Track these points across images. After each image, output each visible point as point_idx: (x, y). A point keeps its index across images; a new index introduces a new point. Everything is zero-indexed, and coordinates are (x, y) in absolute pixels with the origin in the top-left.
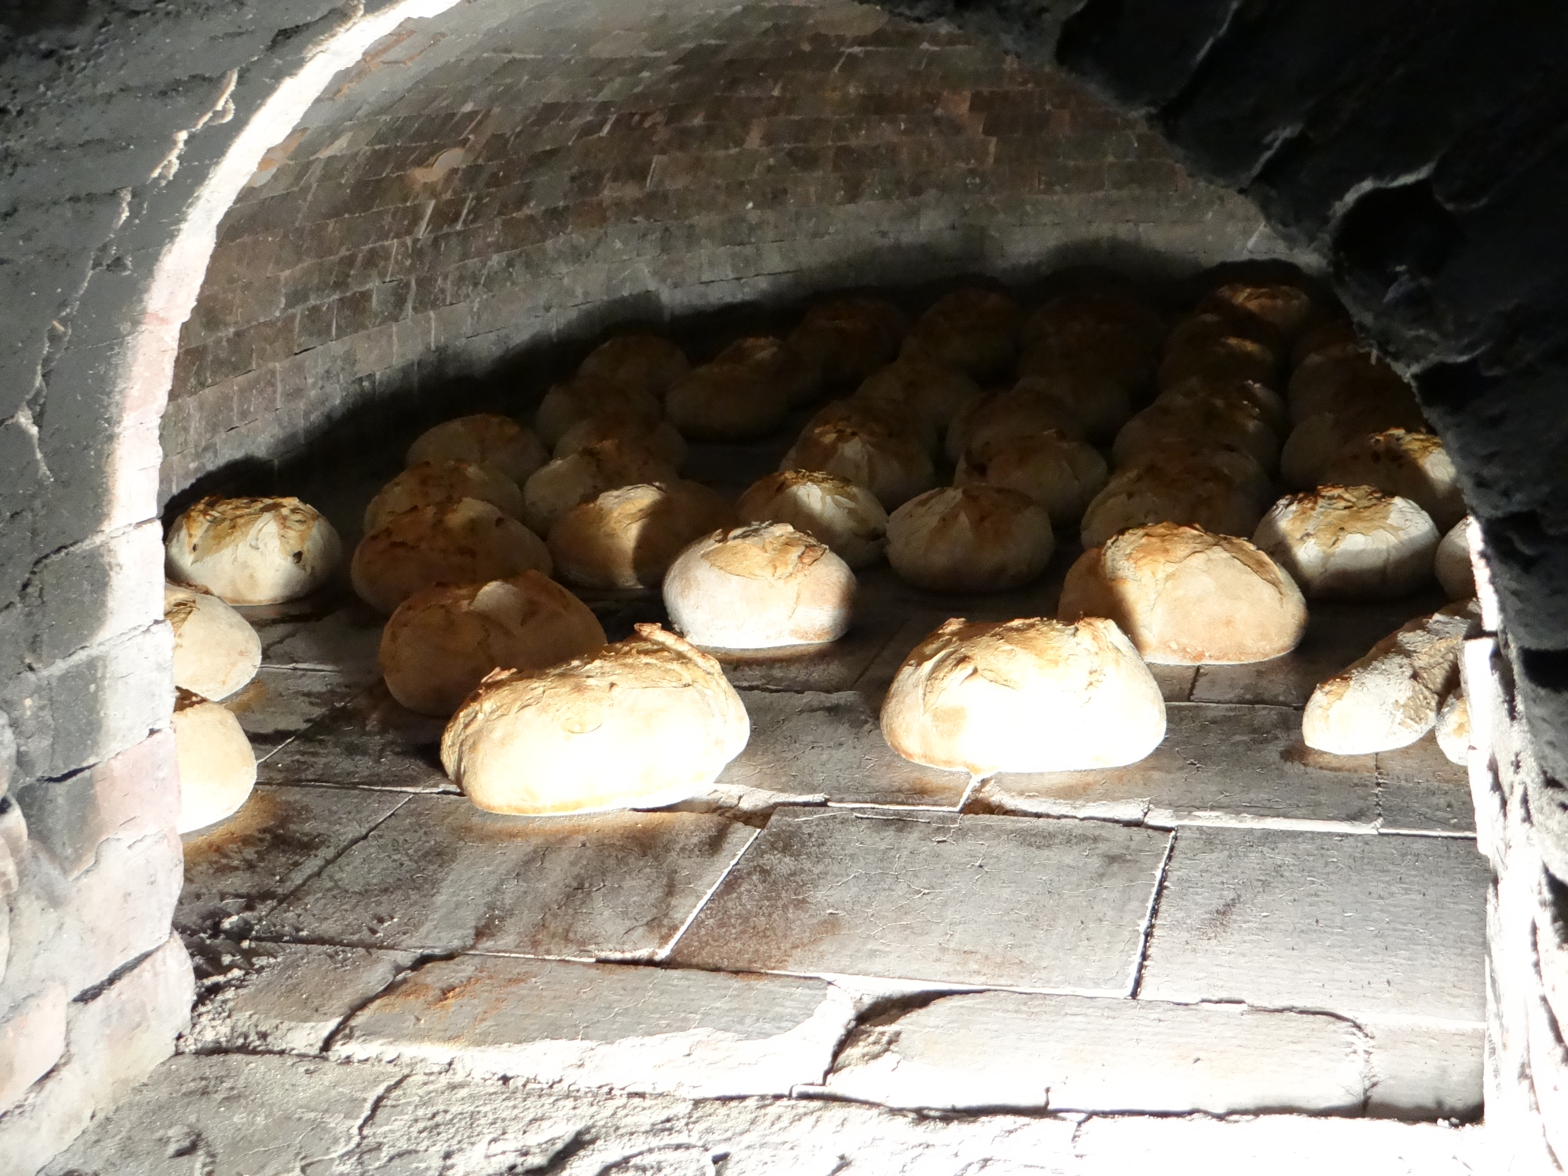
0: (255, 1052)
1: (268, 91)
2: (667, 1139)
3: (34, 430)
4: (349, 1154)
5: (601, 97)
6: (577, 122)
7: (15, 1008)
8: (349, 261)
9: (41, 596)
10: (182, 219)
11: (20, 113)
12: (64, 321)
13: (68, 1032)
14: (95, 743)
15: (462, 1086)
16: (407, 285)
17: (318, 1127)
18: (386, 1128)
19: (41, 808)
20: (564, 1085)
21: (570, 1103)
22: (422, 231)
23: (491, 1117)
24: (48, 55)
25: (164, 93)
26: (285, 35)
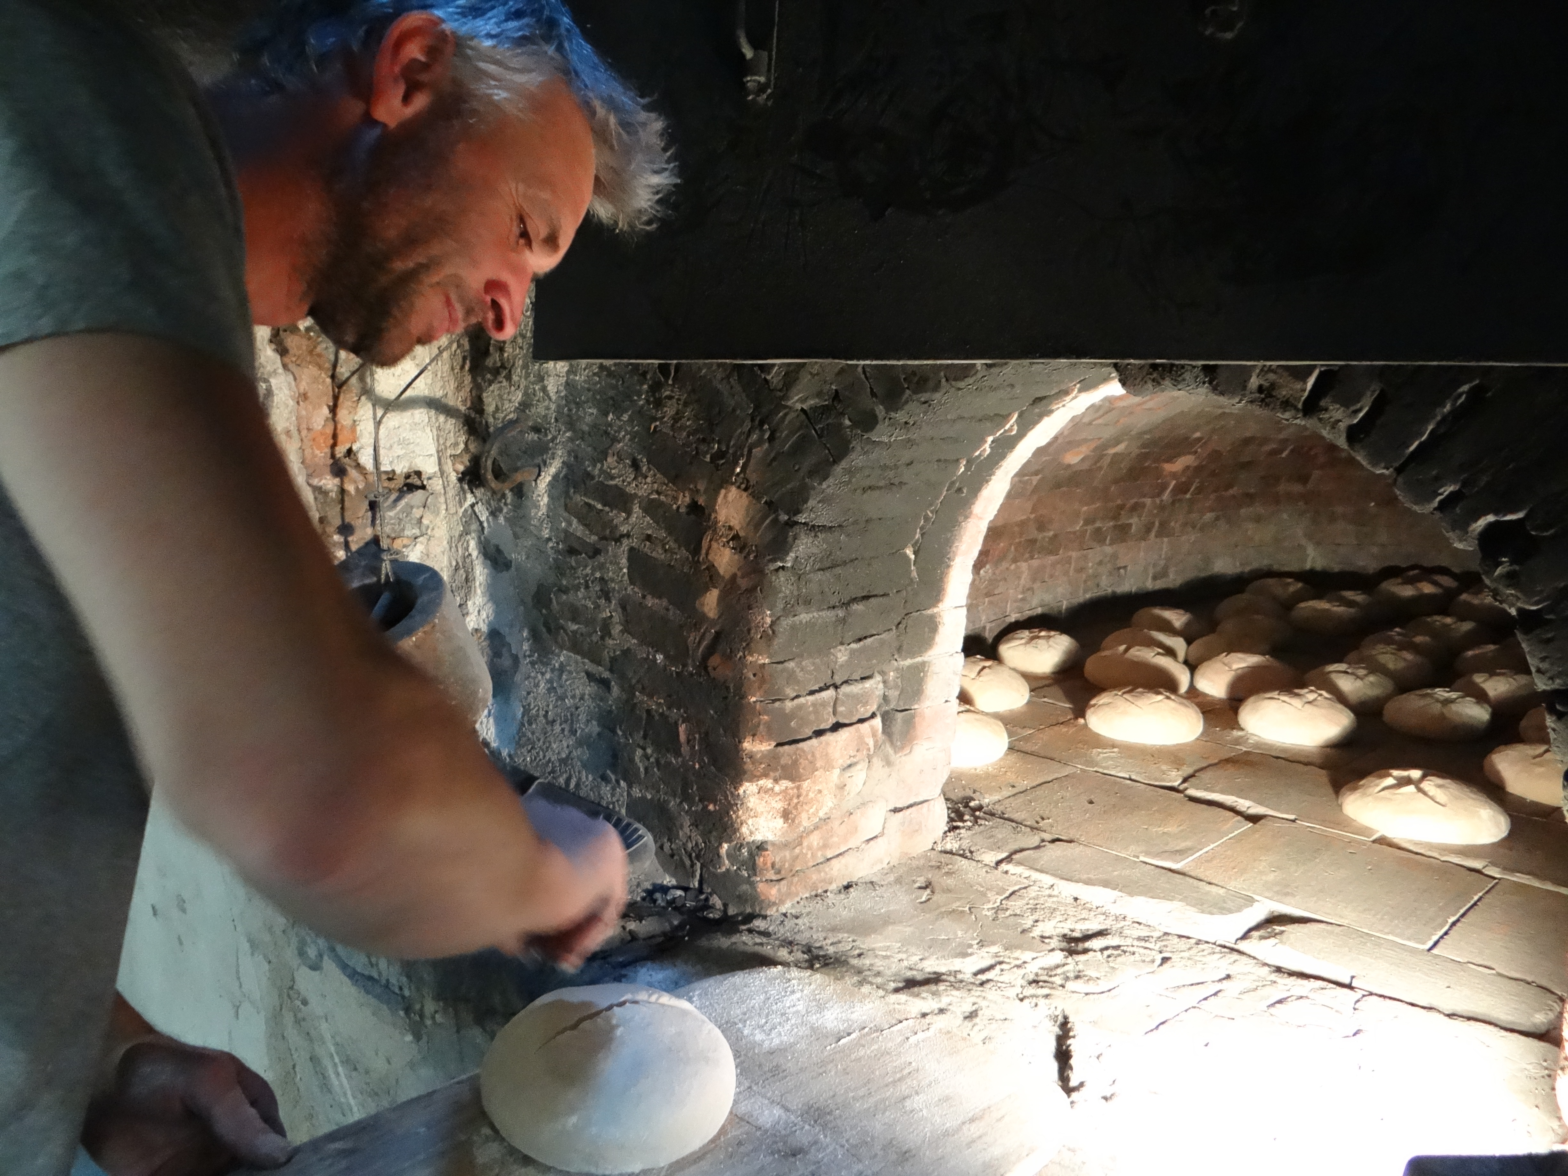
0: (966, 858)
1: (1035, 423)
2: (1143, 944)
3: (912, 557)
4: (993, 908)
5: (1281, 436)
6: (1267, 448)
7: (863, 804)
8: (1121, 507)
9: (905, 628)
10: (993, 474)
11: (913, 425)
12: (932, 512)
13: (885, 823)
14: (919, 699)
15: (1054, 896)
16: (1153, 523)
17: (984, 894)
18: (1013, 903)
19: (891, 722)
20: (1104, 910)
21: (1104, 917)
22: (1166, 496)
23: (1063, 912)
24: (925, 402)
25: (980, 420)
26: (1038, 400)
